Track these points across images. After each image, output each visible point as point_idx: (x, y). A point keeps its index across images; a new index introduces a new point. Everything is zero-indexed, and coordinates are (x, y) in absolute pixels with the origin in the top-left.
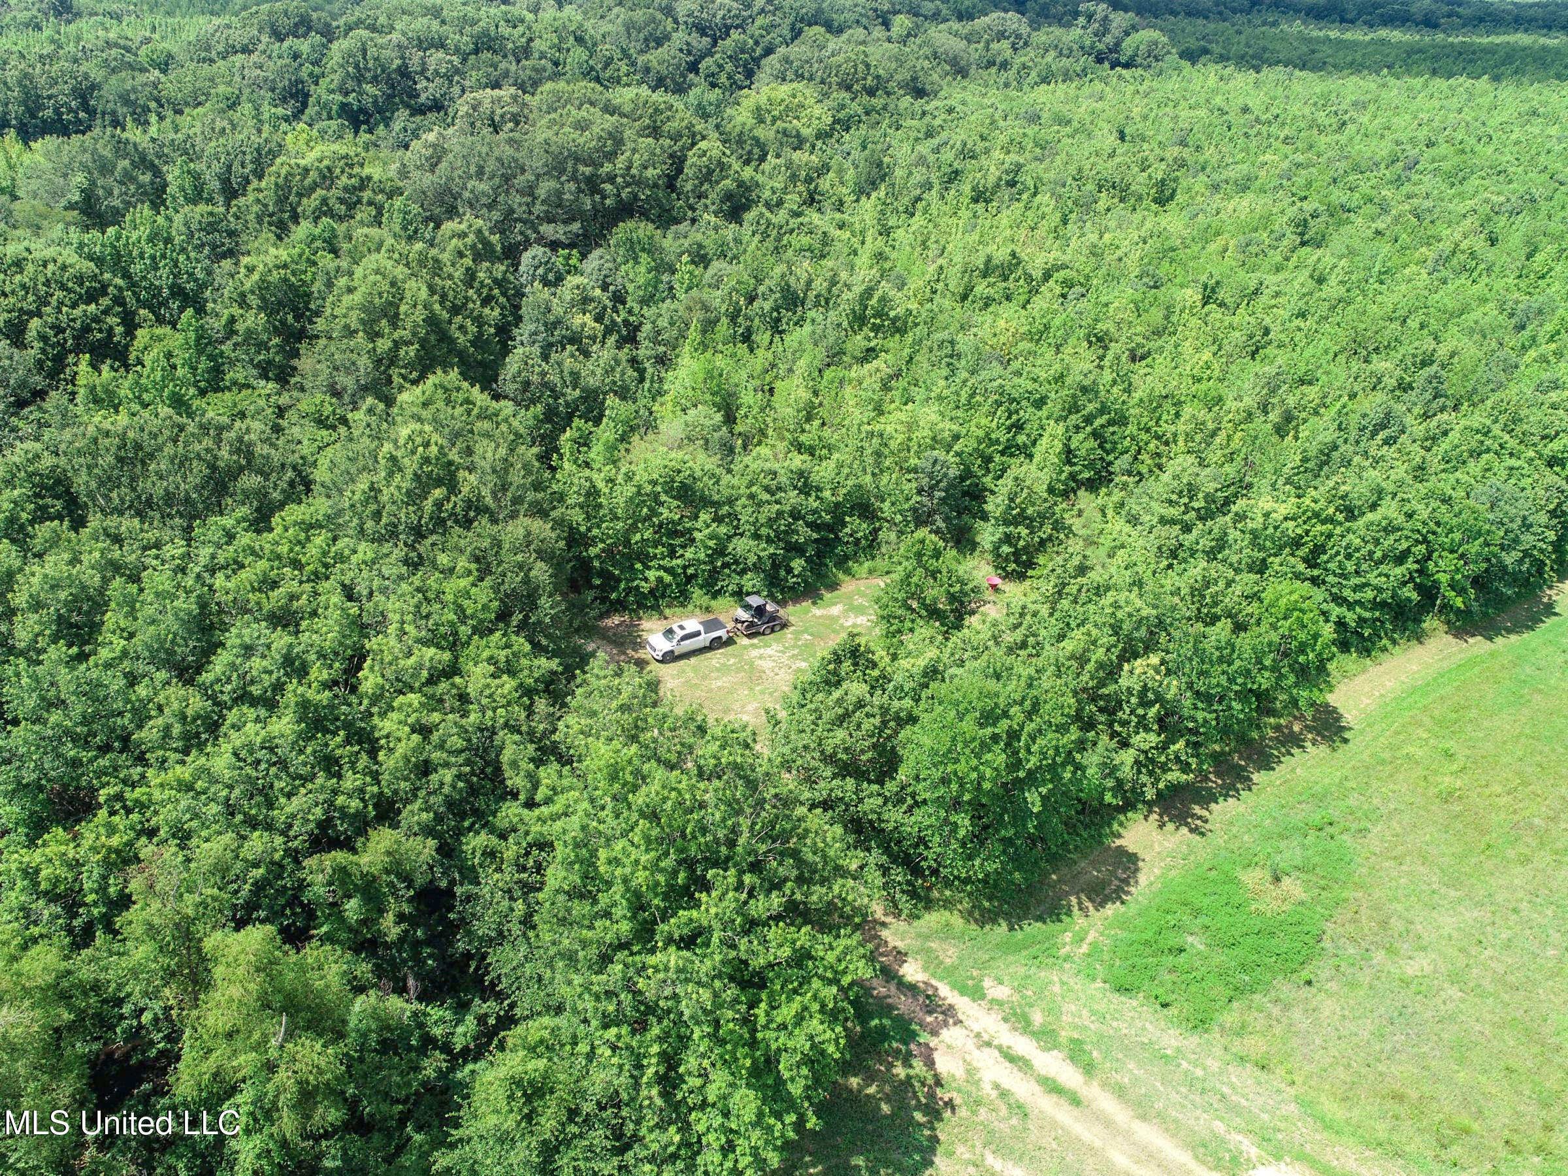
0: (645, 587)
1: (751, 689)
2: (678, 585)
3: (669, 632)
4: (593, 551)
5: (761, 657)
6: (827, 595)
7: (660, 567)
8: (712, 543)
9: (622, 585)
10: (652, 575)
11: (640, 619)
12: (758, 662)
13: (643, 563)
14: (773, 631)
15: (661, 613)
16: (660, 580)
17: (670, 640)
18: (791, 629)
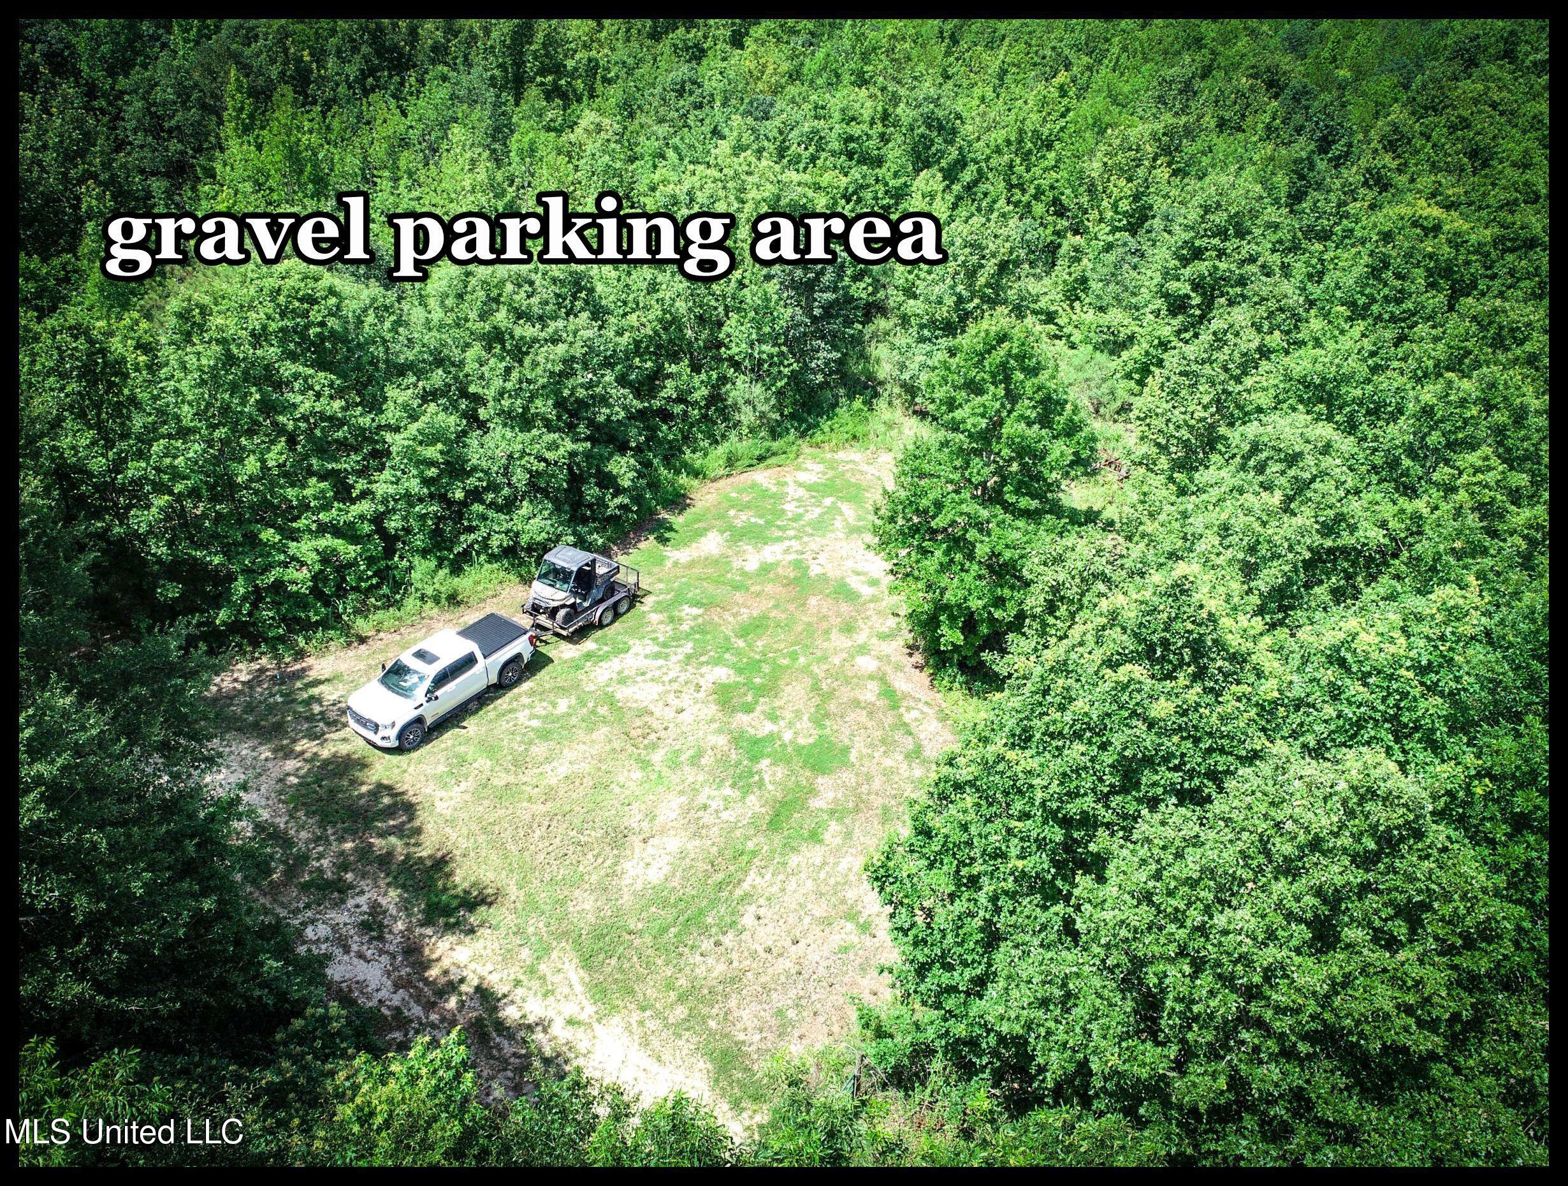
0: (299, 578)
1: (645, 764)
2: (371, 560)
3: (395, 675)
4: (142, 519)
5: (623, 681)
6: (677, 520)
7: (323, 529)
8: (432, 452)
9: (240, 587)
10: (306, 549)
11: (300, 655)
12: (622, 693)
13: (280, 530)
14: (617, 615)
15: (346, 630)
16: (326, 557)
17: (404, 693)
18: (649, 601)
